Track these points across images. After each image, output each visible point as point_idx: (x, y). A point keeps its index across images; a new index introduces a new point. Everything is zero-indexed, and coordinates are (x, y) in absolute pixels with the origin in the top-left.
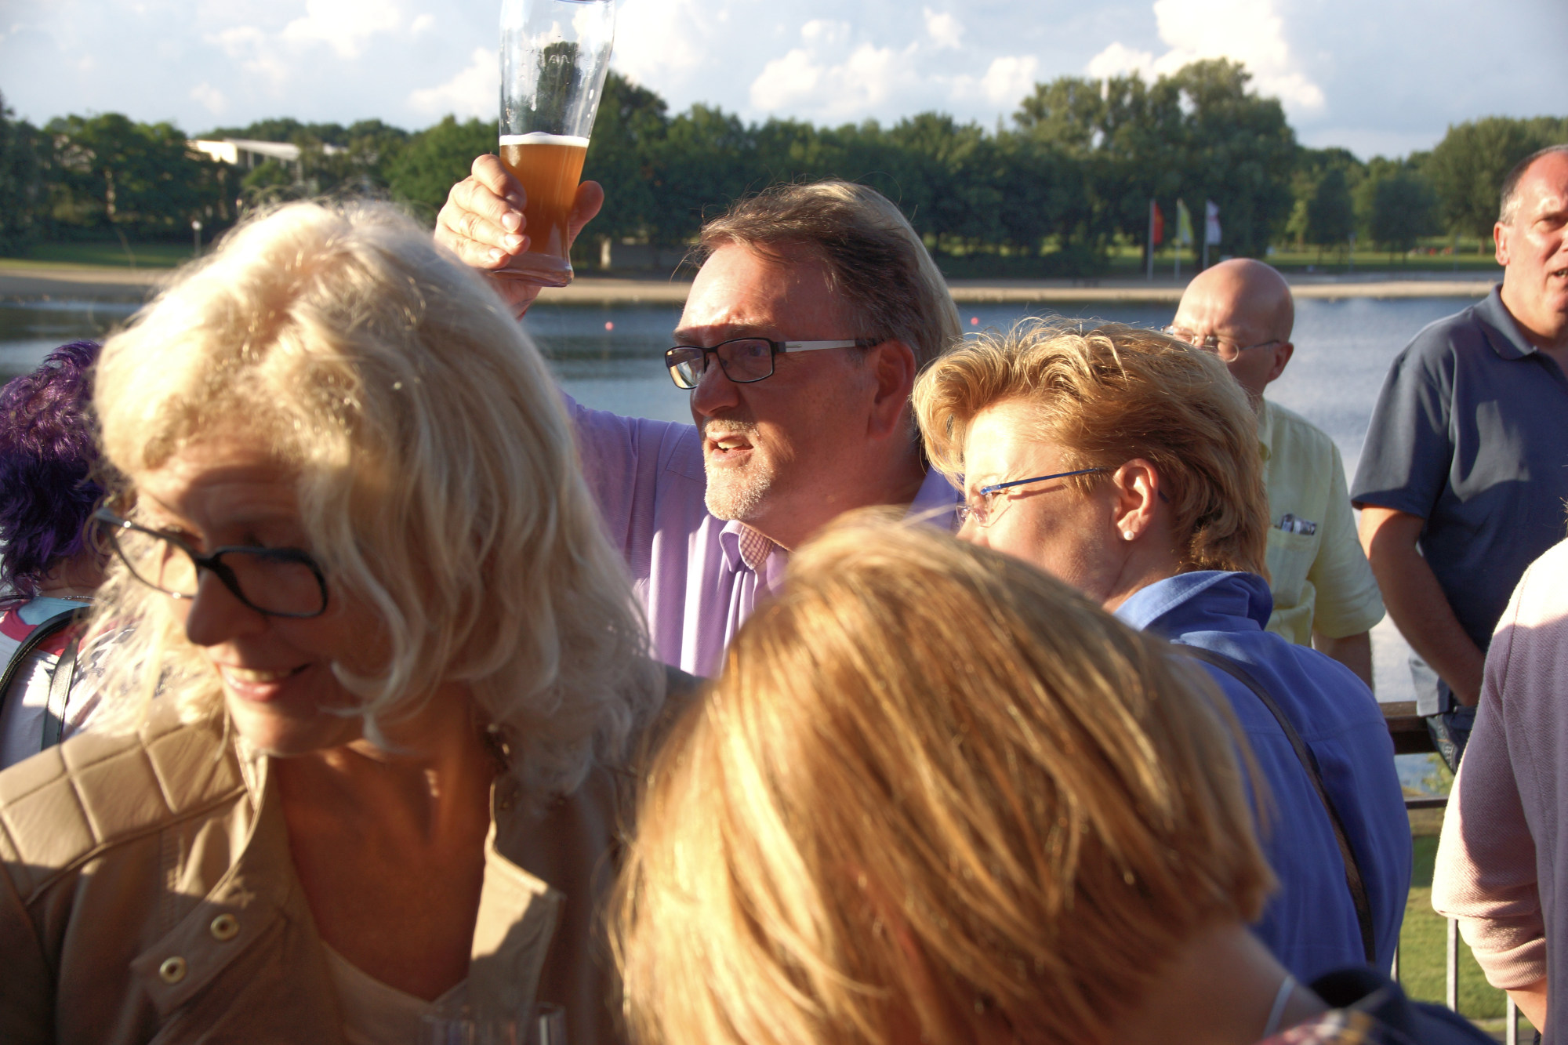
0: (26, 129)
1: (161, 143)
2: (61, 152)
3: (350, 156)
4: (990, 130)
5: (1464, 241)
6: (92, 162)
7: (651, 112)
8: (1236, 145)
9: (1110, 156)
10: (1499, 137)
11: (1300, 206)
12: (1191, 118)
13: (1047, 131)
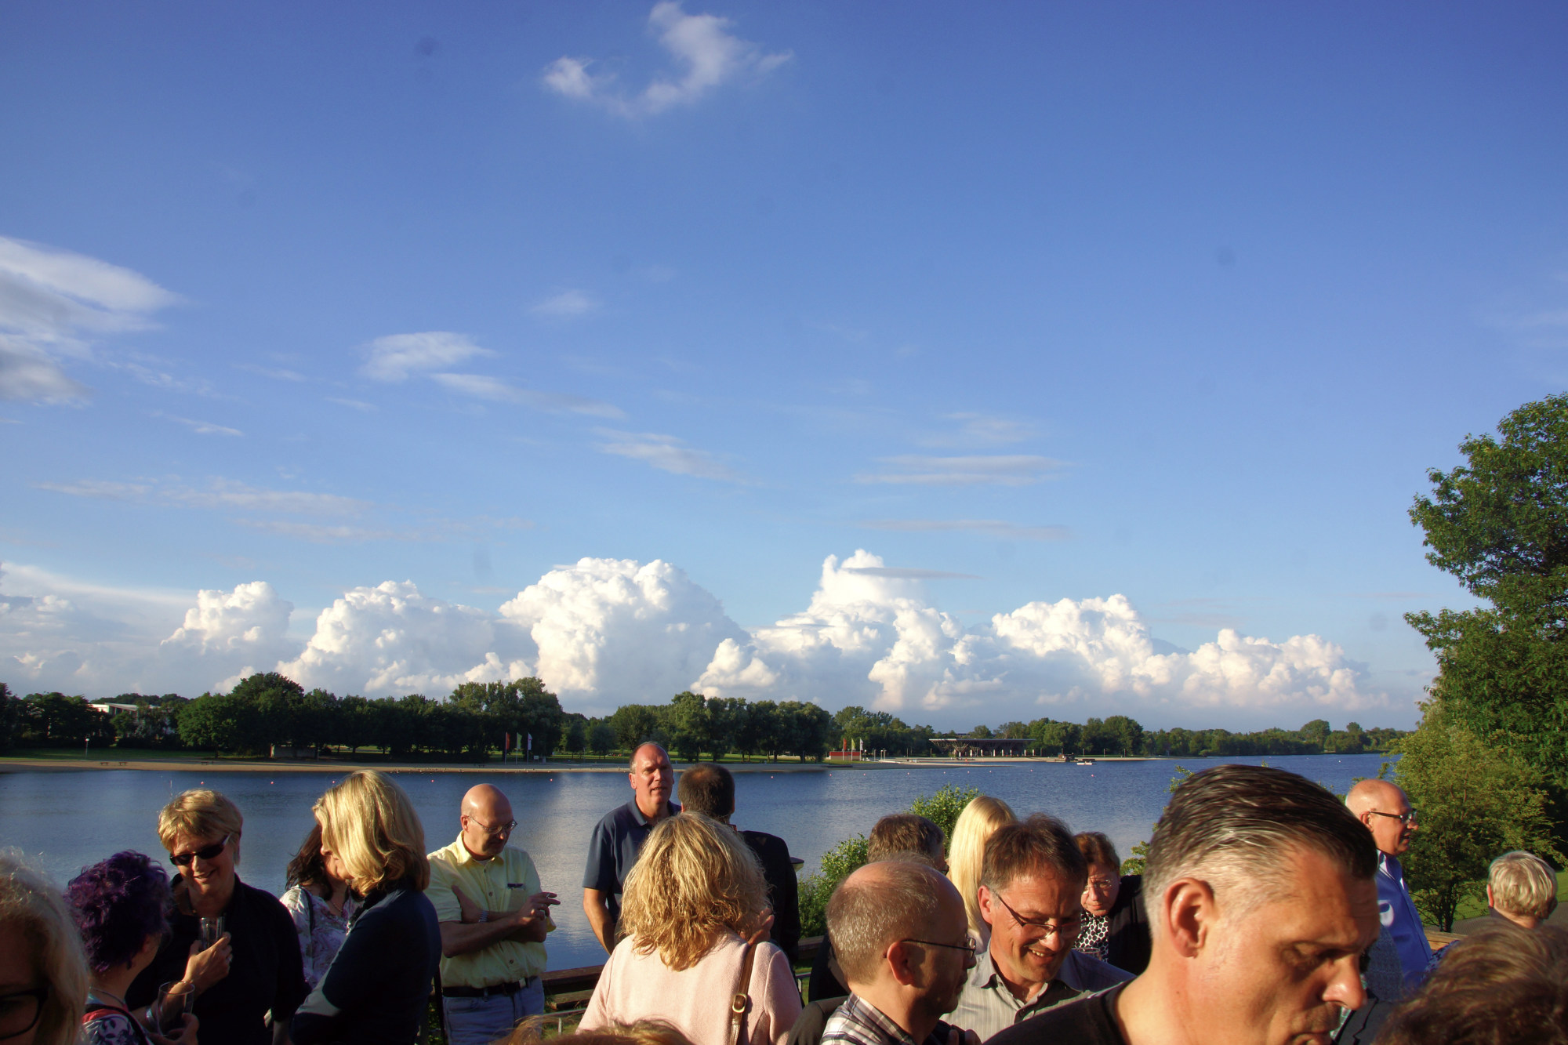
0: (15, 700)
1: (76, 705)
2: (30, 709)
3: (161, 709)
4: (440, 701)
5: (626, 751)
6: (43, 713)
7: (296, 692)
8: (539, 711)
9: (490, 713)
10: (637, 712)
11: (564, 737)
12: (522, 700)
13: (465, 702)
